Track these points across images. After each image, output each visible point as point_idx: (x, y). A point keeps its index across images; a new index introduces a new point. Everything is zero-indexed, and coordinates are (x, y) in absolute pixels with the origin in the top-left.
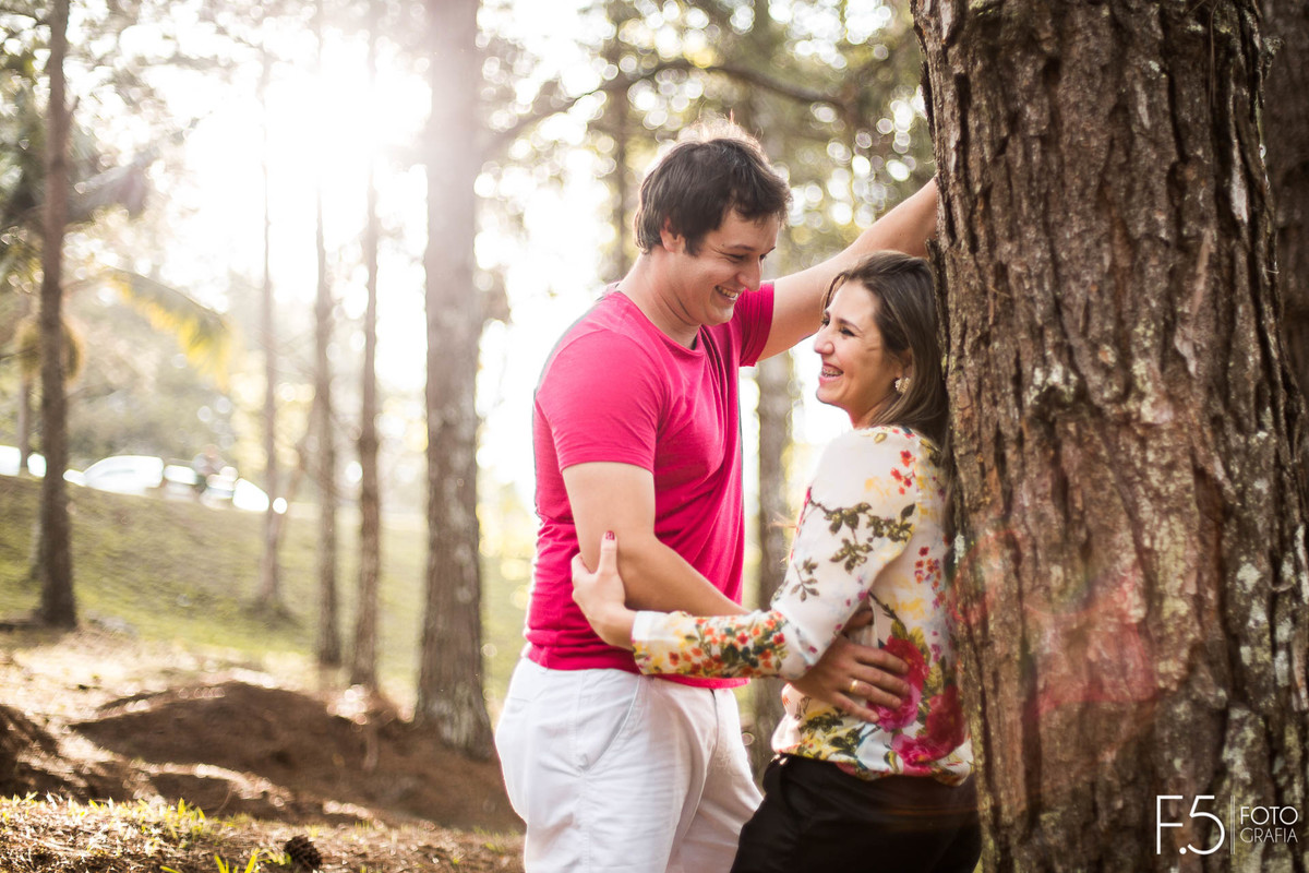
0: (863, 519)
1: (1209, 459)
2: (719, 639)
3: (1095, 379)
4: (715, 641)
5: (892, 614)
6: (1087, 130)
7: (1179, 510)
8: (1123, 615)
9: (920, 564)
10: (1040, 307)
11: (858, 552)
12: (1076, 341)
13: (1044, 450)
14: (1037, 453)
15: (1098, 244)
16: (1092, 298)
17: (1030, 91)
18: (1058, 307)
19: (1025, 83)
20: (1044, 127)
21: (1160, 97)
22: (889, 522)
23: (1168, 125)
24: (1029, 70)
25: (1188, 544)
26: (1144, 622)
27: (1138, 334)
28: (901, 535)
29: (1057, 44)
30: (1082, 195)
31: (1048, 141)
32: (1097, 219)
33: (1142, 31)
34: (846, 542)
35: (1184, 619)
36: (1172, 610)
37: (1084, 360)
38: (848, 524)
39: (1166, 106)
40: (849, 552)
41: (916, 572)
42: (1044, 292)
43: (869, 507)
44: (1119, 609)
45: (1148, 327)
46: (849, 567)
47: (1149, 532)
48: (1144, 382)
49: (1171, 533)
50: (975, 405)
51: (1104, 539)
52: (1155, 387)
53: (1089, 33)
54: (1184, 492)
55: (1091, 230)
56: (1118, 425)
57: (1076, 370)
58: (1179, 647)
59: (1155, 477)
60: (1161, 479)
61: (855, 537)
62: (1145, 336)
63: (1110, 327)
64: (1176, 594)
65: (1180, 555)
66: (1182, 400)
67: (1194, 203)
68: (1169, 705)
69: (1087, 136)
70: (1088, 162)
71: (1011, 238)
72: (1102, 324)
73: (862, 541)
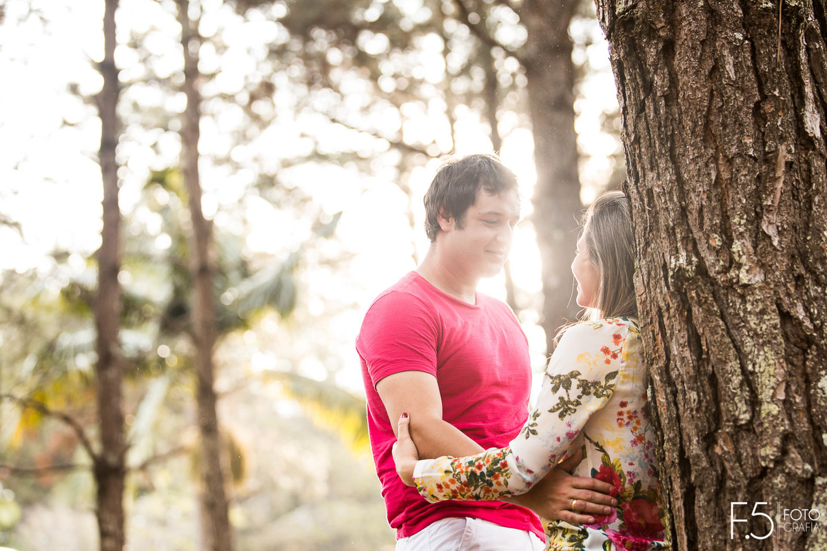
0: (575, 382)
1: (793, 305)
2: (464, 470)
3: (710, 259)
4: (462, 472)
5: (602, 449)
6: (692, 87)
7: (769, 342)
8: (736, 420)
9: (620, 414)
10: (672, 214)
11: (570, 406)
12: (697, 234)
13: (681, 314)
14: (677, 316)
15: (707, 165)
16: (704, 203)
17: (655, 65)
18: (684, 212)
19: (652, 60)
20: (666, 89)
21: (744, 57)
22: (595, 384)
23: (752, 76)
24: (653, 51)
25: (777, 365)
26: (750, 422)
27: (735, 223)
28: (605, 393)
29: (670, 30)
30: (693, 132)
31: (670, 98)
32: (705, 148)
33: (727, 13)
34: (561, 399)
35: (776, 417)
36: (767, 411)
37: (702, 247)
38: (563, 387)
39: (749, 63)
40: (563, 406)
41: (618, 419)
42: (674, 203)
43: (579, 374)
44: (734, 415)
45: (741, 218)
46: (562, 416)
47: (751, 360)
48: (740, 256)
49: (766, 358)
50: (647, 291)
51: (720, 368)
52: (749, 259)
53: (691, 19)
54: (772, 329)
55: (701, 156)
56: (726, 288)
57: (697, 254)
58: (773, 436)
59: (753, 321)
60: (757, 322)
61: (568, 395)
62: (740, 224)
63: (717, 221)
64: (769, 400)
65: (772, 373)
66: (771, 266)
67: (774, 128)
68: (770, 478)
69: (694, 91)
70: (696, 108)
71: (652, 169)
72: (711, 220)
73: (573, 398)
